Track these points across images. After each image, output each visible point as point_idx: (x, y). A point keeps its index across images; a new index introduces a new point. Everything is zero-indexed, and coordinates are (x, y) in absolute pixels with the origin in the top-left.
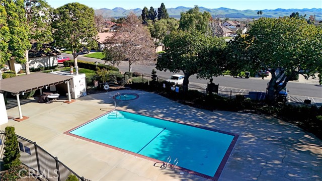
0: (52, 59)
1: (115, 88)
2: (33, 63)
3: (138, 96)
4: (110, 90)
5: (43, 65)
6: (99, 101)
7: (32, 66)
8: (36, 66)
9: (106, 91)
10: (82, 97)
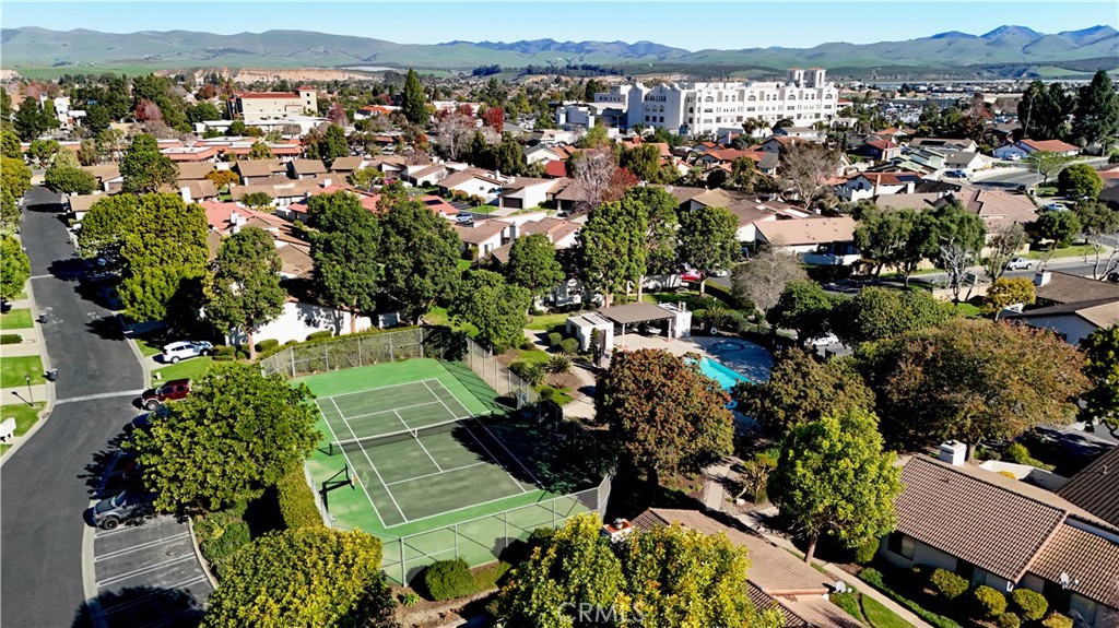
0: (673, 276)
1: (726, 333)
2: (648, 281)
3: (743, 347)
4: (718, 335)
5: (660, 285)
6: (696, 345)
7: (647, 285)
8: (651, 285)
9: (711, 335)
10: (684, 338)
